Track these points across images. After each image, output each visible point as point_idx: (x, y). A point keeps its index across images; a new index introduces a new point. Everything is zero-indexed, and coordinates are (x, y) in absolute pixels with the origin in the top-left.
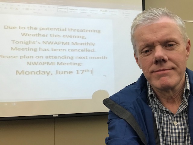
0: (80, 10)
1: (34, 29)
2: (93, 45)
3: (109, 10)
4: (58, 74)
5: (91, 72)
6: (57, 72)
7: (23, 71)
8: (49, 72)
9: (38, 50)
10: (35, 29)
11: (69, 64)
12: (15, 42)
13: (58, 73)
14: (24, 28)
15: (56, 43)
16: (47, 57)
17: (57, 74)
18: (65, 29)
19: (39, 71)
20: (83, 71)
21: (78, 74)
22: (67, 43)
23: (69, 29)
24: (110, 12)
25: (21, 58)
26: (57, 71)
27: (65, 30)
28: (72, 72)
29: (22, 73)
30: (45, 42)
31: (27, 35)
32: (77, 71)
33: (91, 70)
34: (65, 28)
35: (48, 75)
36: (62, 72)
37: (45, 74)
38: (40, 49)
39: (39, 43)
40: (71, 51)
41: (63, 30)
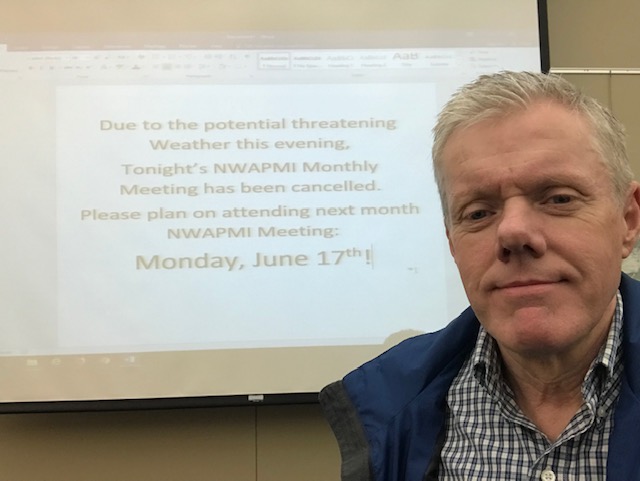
0: (329, 58)
1: (190, 126)
2: (374, 170)
3: (423, 52)
4: (262, 267)
5: (368, 258)
6: (260, 260)
7: (156, 258)
8: (236, 258)
9: (201, 190)
10: (192, 126)
11: (296, 231)
12: (131, 169)
13: (262, 261)
14: (157, 126)
15: (254, 167)
16: (227, 214)
17: (258, 265)
18: (280, 121)
19: (203, 256)
20: (342, 253)
21: (324, 263)
22: (289, 167)
23: (294, 122)
24: (427, 57)
25: (150, 219)
26: (258, 255)
27: (281, 125)
28: (306, 258)
29: (154, 264)
30: (222, 167)
31: (169, 146)
32: (323, 253)
33: (367, 251)
34: (283, 120)
35: (230, 270)
36: (274, 258)
37: (221, 266)
38: (206, 187)
39: (204, 170)
40: (303, 190)
41: (277, 126)
